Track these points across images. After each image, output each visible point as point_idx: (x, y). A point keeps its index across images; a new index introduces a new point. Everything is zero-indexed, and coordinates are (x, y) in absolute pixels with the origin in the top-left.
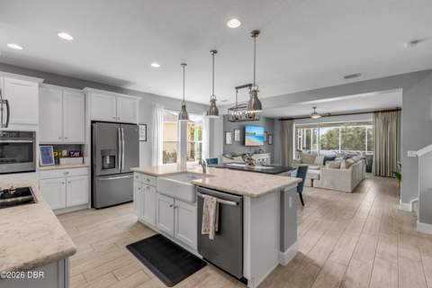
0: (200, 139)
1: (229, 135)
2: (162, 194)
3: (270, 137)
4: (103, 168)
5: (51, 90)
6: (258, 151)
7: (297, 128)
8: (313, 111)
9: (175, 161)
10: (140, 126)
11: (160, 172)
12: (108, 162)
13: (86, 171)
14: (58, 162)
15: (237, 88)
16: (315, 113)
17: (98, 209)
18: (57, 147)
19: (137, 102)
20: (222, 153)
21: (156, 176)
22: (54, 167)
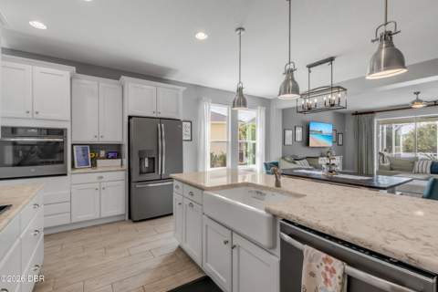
0: (254, 138)
1: (289, 133)
2: (209, 217)
3: (340, 136)
4: (141, 173)
5: (84, 81)
6: (325, 153)
7: (378, 124)
8: (414, 97)
9: (224, 164)
10: (184, 123)
11: (208, 185)
12: (147, 165)
13: (123, 175)
14: (94, 165)
15: (309, 67)
16: (419, 101)
17: (135, 222)
18: (94, 148)
19: (180, 94)
20: (281, 156)
21: (202, 189)
22: (90, 170)
